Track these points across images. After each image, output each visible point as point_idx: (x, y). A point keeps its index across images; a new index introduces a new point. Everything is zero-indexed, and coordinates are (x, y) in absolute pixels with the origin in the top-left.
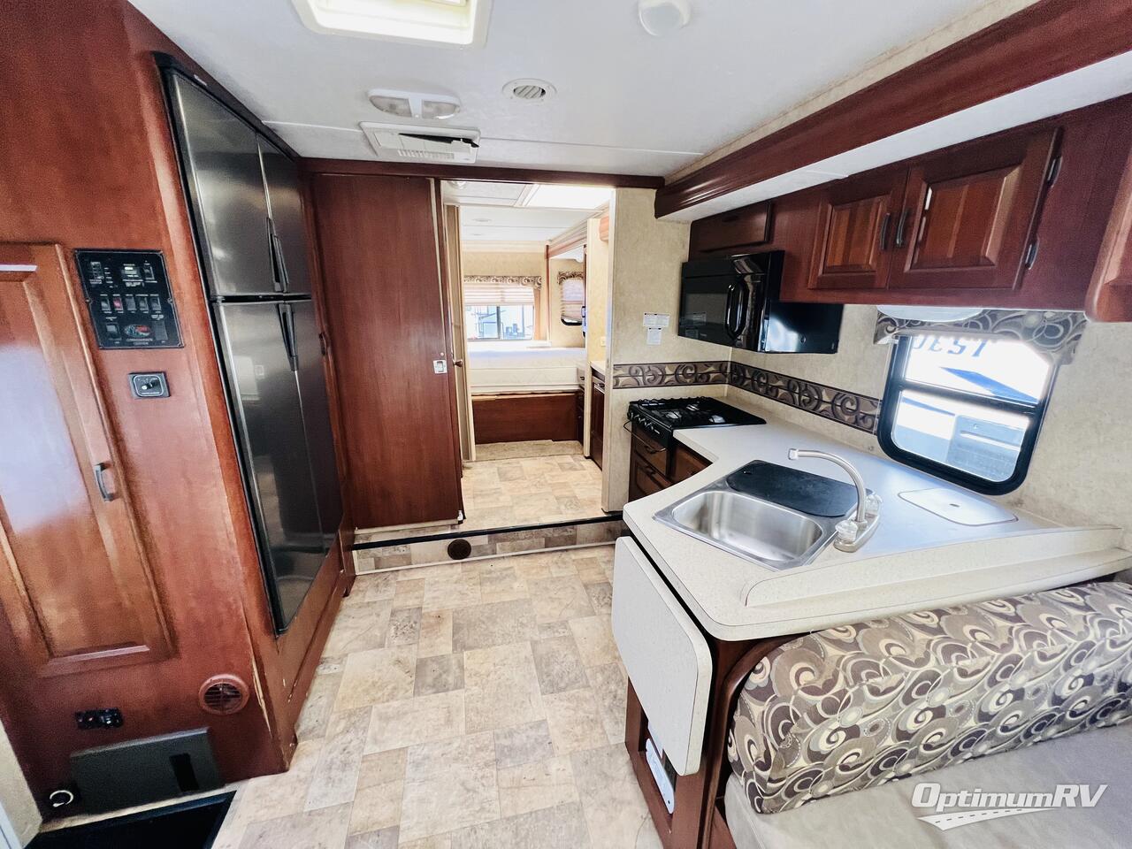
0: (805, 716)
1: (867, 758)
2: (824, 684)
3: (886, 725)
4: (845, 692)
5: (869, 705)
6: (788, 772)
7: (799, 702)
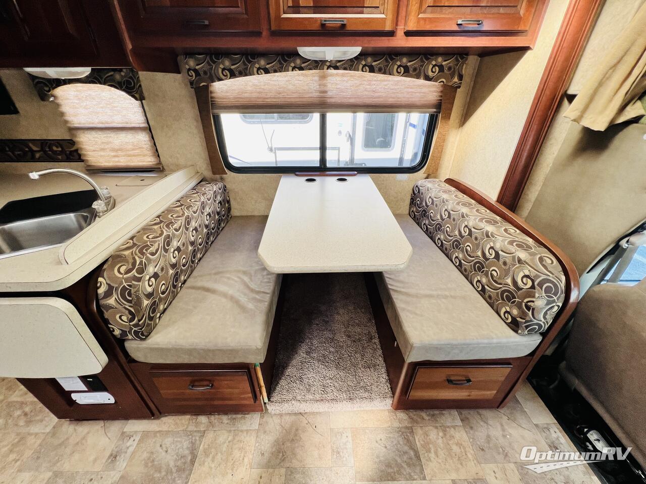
0: (133, 282)
1: (168, 283)
2: (132, 265)
3: (166, 266)
4: (142, 261)
5: (154, 261)
6: (143, 310)
7: (127, 280)
